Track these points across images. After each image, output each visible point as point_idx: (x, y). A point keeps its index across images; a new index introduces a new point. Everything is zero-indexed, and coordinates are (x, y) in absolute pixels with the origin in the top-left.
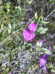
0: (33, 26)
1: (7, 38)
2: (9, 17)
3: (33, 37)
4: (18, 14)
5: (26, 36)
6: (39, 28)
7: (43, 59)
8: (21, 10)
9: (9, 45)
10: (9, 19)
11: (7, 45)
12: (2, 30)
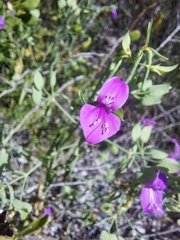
0: (114, 89)
1: (34, 110)
2: (40, 36)
3: (116, 129)
4: (69, 27)
5: (90, 129)
6: (140, 84)
7: (151, 190)
8: (78, 12)
9: (43, 133)
10: (42, 42)
11: (36, 131)
12: (16, 82)
